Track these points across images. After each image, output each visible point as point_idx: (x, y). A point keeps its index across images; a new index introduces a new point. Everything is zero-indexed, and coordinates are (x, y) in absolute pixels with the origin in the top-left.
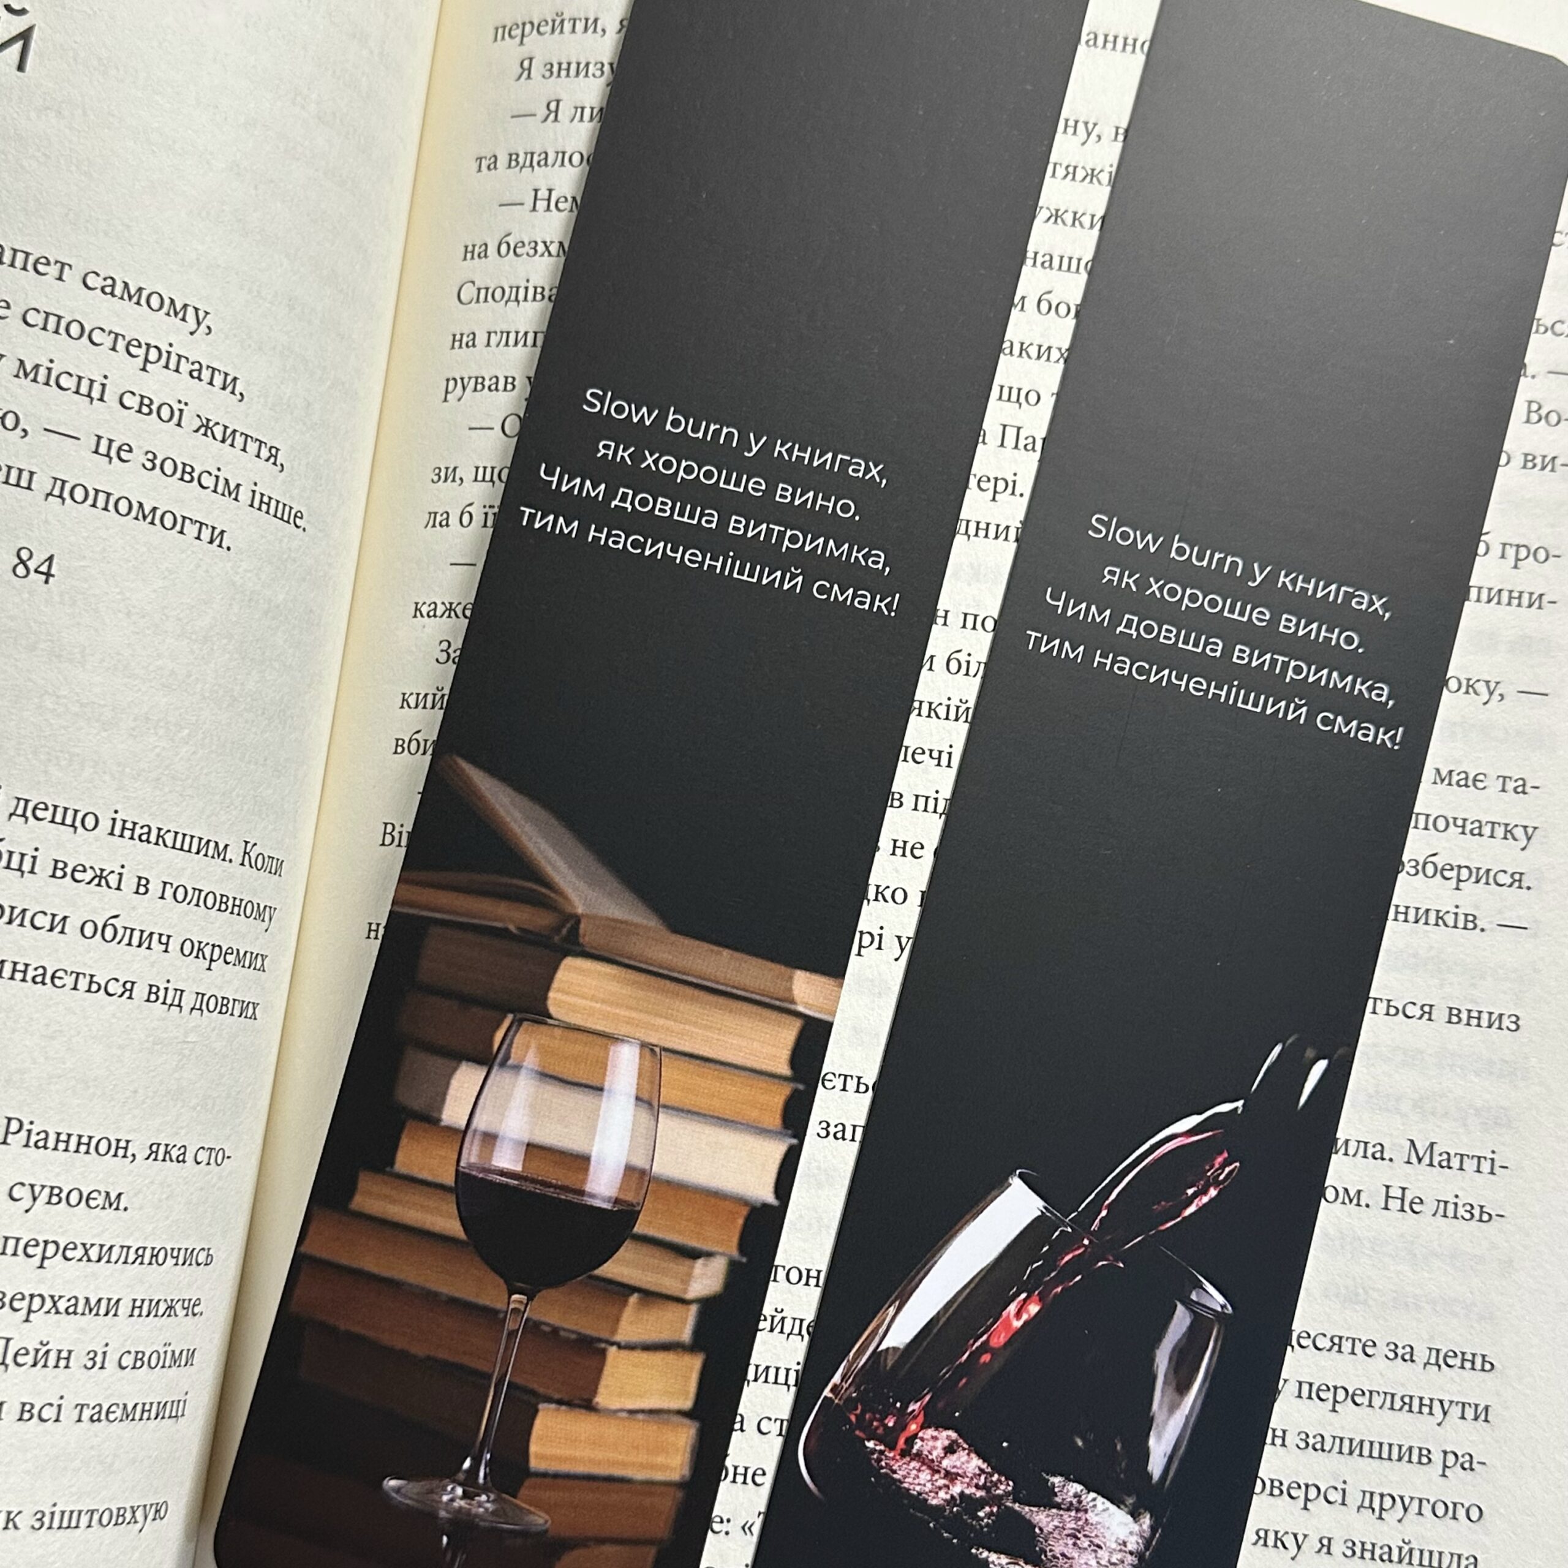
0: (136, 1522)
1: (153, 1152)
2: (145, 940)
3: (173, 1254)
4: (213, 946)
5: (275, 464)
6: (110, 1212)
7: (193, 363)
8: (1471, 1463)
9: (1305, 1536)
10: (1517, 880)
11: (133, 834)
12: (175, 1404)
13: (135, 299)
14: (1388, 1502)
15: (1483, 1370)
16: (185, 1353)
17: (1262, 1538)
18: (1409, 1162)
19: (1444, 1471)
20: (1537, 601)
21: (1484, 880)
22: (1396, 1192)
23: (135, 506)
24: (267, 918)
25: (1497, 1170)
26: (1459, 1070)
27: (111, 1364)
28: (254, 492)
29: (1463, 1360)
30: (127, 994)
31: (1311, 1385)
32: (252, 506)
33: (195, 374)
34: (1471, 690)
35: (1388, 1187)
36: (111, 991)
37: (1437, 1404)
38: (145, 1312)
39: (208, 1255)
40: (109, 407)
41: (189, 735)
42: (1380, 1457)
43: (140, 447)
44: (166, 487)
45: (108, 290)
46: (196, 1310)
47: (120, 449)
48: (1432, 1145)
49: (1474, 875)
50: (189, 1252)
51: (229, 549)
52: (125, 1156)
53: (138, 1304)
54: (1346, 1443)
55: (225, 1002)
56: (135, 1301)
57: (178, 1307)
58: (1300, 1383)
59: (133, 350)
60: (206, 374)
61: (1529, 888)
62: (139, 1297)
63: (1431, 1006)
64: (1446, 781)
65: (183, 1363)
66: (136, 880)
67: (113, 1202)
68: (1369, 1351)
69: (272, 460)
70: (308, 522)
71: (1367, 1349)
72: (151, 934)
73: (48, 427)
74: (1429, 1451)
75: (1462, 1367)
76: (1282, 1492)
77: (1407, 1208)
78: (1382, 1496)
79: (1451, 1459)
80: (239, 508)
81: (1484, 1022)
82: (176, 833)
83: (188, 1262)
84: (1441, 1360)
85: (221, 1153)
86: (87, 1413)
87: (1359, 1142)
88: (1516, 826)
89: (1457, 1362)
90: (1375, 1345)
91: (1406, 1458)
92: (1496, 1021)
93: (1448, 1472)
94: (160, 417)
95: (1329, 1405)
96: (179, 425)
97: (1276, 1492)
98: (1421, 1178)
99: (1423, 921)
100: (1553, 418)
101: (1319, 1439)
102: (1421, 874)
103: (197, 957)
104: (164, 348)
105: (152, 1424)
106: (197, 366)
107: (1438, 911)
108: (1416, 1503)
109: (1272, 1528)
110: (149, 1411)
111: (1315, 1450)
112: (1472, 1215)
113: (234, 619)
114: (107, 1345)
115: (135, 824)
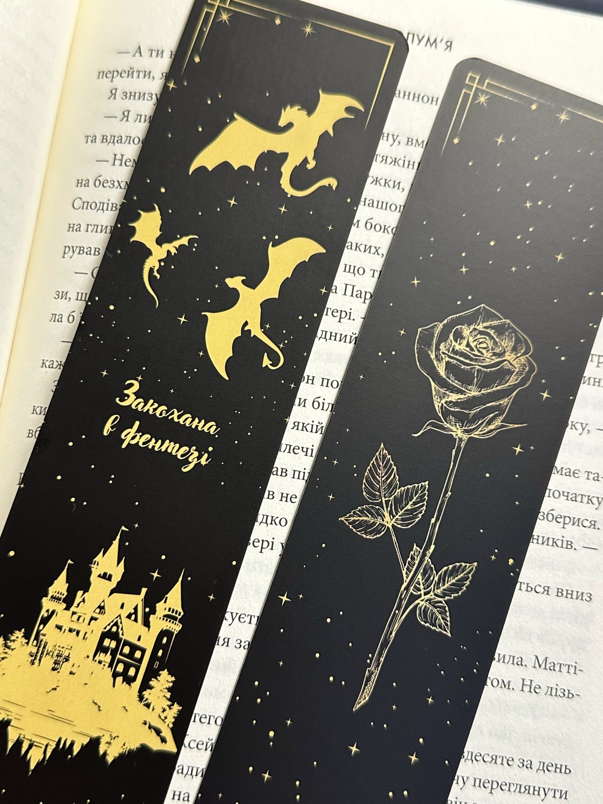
10: (593, 524)
15: (565, 773)
18: (534, 667)
21: (576, 524)
22: (527, 682)
25: (577, 672)
26: (561, 621)
29: (556, 768)
31: (480, 780)
34: (573, 427)
35: (523, 680)
48: (546, 658)
49: (572, 521)
58: (475, 779)
61: (598, 529)
63: (548, 587)
64: (560, 473)
68: (510, 763)
75: (556, 772)
77: (532, 690)
81: (574, 597)
84: (545, 767)
87: (510, 656)
88: (593, 497)
89: (553, 769)
90: (513, 759)
92: (580, 596)
95: (489, 790)
98: (540, 675)
99: (546, 543)
102: (546, 520)
107: (553, 539)
112: (564, 695)
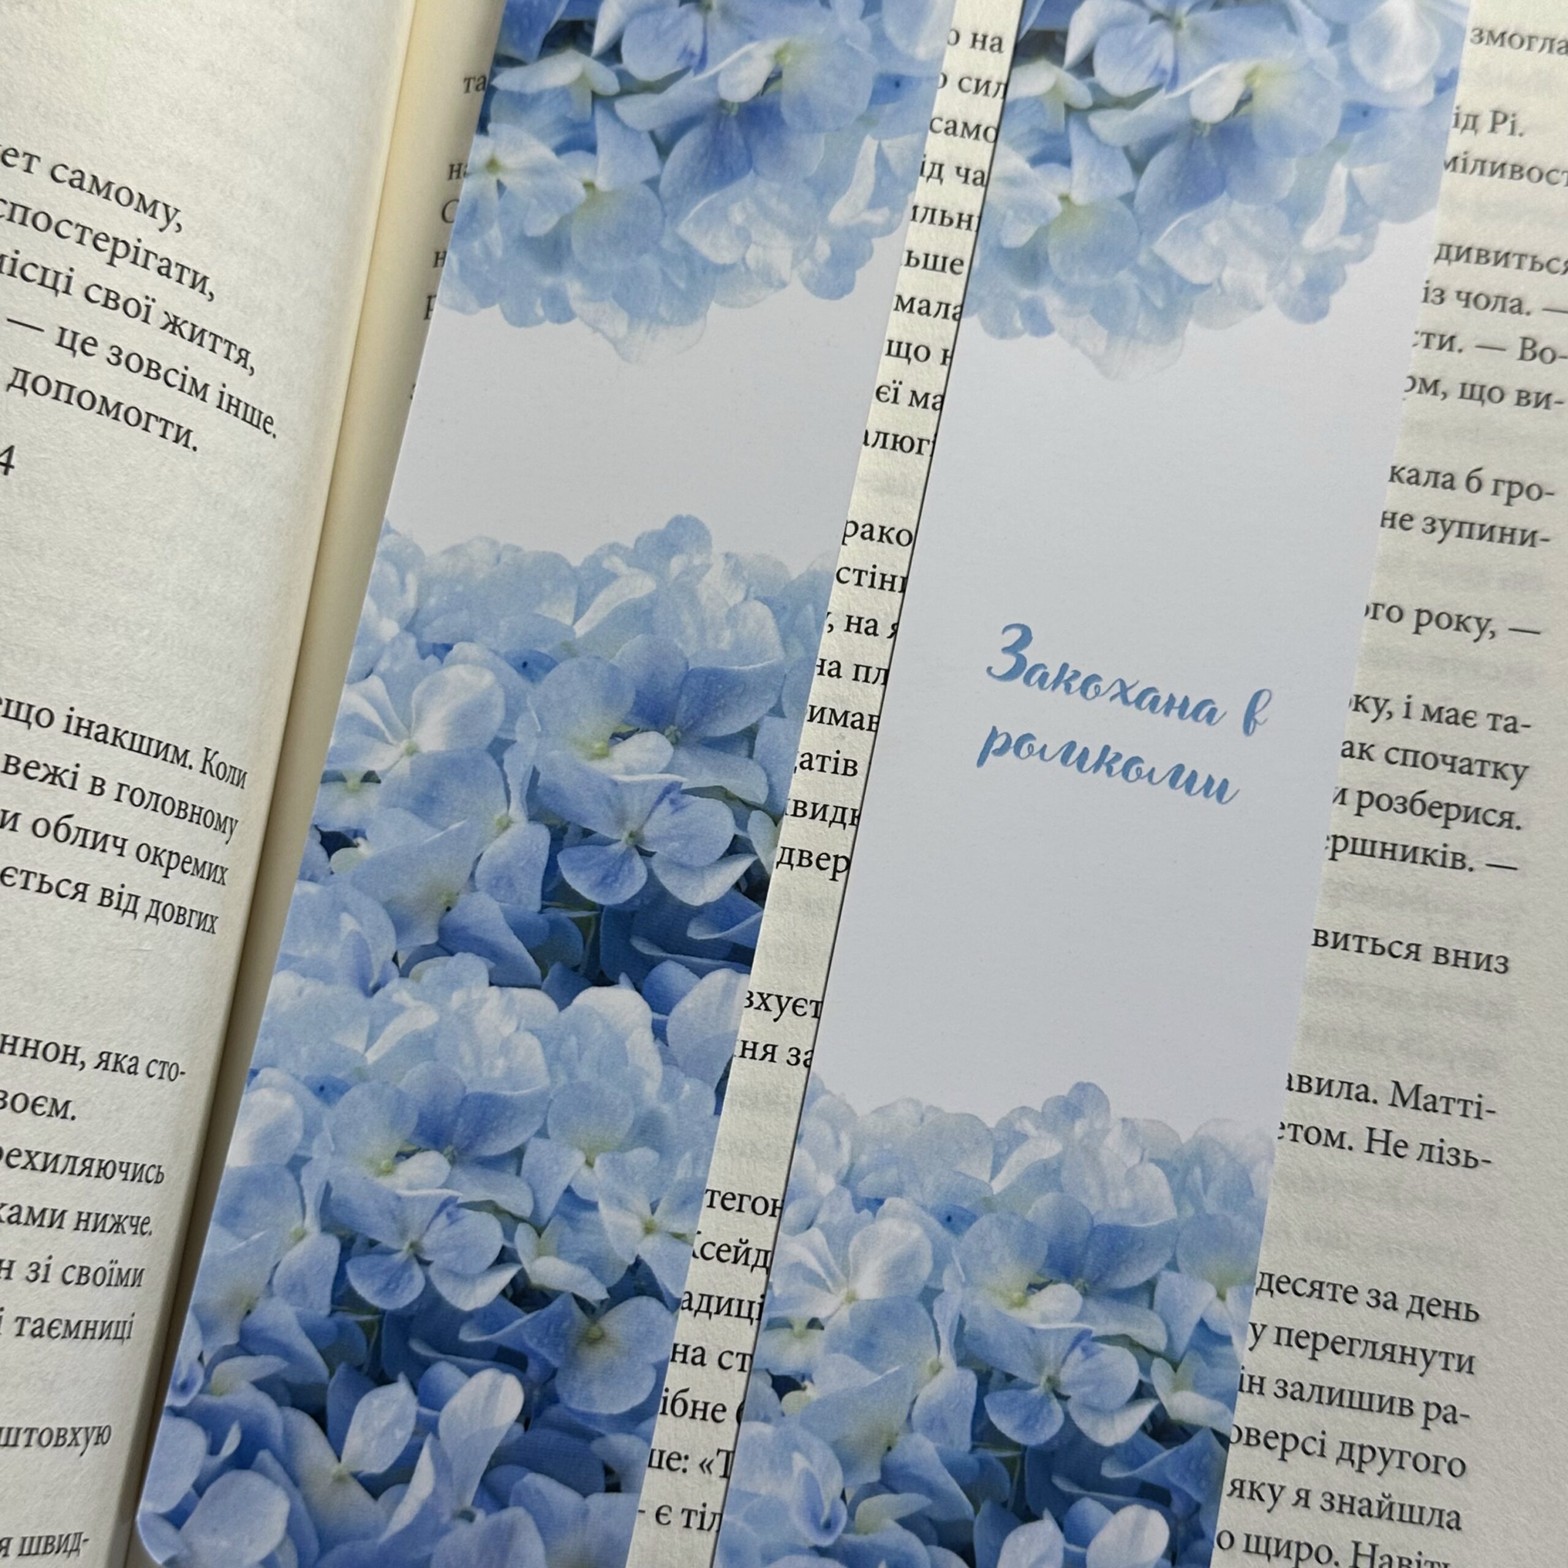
0: (77, 1445)
1: (103, 1061)
2: (100, 842)
3: (122, 1168)
4: (171, 853)
5: (244, 366)
6: (57, 1120)
7: (161, 260)
8: (1454, 1415)
9: (1282, 1488)
10: (1507, 820)
11: (89, 733)
12: (121, 1325)
13: (104, 193)
14: (1368, 1454)
15: (1467, 1319)
16: (132, 1273)
17: (1238, 1489)
18: (1393, 1105)
19: (1426, 1423)
20: (1530, 538)
21: (1473, 819)
22: (1379, 1135)
23: (99, 400)
24: (228, 830)
25: (1483, 1114)
26: (1446, 1013)
27: (54, 1276)
28: (222, 393)
29: (1447, 1309)
30: (80, 896)
31: (1290, 1331)
32: (219, 407)
33: (164, 271)
34: (1461, 627)
35: (1371, 1130)
36: (62, 891)
37: (1419, 1356)
38: (91, 1226)
39: (159, 1173)
40: (75, 300)
41: (150, 635)
42: (1360, 1408)
43: (104, 341)
44: (130, 383)
45: (76, 183)
46: (145, 1229)
47: (84, 342)
48: (1417, 1087)
49: (1463, 813)
50: (139, 1167)
51: (195, 449)
52: (73, 1063)
53: (84, 1217)
54: (1326, 1392)
55: (182, 912)
56: (80, 1214)
57: (126, 1224)
58: (1279, 1329)
59: (100, 243)
60: (174, 272)
61: (1518, 828)
62: (86, 1210)
63: (1418, 946)
64: (1436, 719)
65: (130, 1283)
66: (91, 780)
67: (60, 1110)
68: (1351, 1298)
69: (242, 362)
70: (279, 429)
71: (1348, 1295)
72: (106, 836)
73: (11, 318)
74: (1411, 1403)
75: (1446, 1316)
76: (1258, 1442)
77: (1391, 1151)
78: (1362, 1447)
79: (1433, 1412)
80: (205, 409)
81: (1472, 964)
82: (134, 735)
83: (137, 1178)
84: (1424, 1308)
85: (174, 1068)
86: (28, 1328)
87: (1342, 1083)
88: (1506, 765)
89: (1440, 1311)
90: (1356, 1291)
91: (1387, 1409)
92: (1484, 962)
93: (1430, 1425)
94: (127, 313)
95: (1308, 1352)
96: (146, 321)
97: (1253, 1441)
98: (1405, 1120)
99: (1410, 859)
100: (1548, 355)
101: (1298, 1387)
102: (1408, 812)
103: (153, 863)
104: (132, 243)
105: (97, 1343)
106: (165, 263)
107: (1426, 850)
108: (1397, 1456)
109: (1248, 1478)
110: (94, 1329)
111: (1294, 1398)
112: (1458, 1161)
113: (199, 520)
114: (50, 1257)
115: (91, 722)
